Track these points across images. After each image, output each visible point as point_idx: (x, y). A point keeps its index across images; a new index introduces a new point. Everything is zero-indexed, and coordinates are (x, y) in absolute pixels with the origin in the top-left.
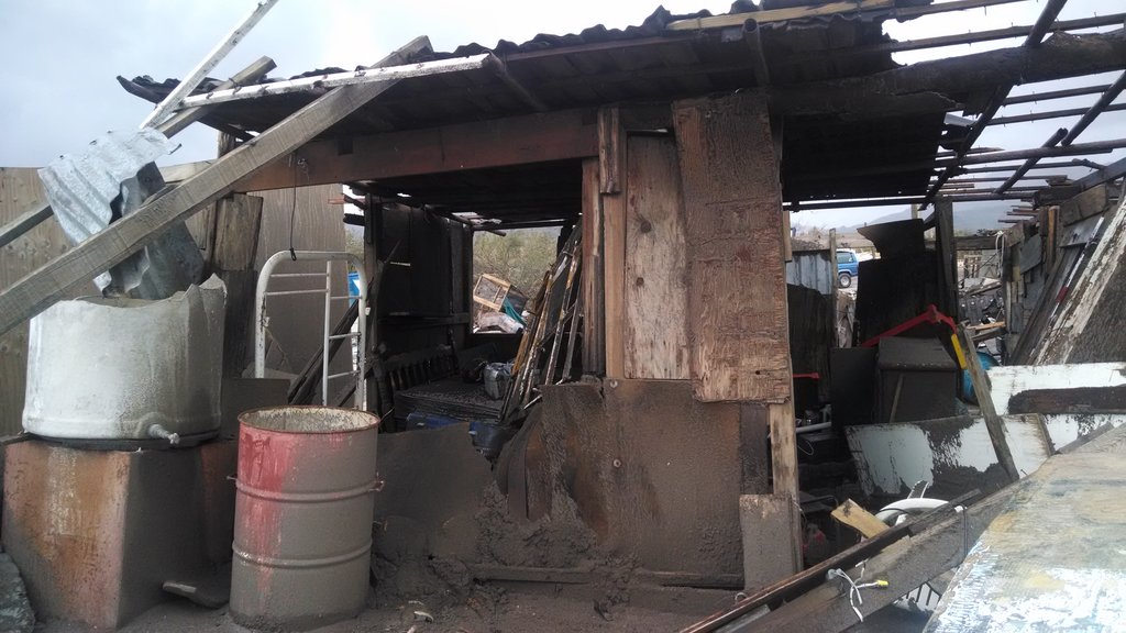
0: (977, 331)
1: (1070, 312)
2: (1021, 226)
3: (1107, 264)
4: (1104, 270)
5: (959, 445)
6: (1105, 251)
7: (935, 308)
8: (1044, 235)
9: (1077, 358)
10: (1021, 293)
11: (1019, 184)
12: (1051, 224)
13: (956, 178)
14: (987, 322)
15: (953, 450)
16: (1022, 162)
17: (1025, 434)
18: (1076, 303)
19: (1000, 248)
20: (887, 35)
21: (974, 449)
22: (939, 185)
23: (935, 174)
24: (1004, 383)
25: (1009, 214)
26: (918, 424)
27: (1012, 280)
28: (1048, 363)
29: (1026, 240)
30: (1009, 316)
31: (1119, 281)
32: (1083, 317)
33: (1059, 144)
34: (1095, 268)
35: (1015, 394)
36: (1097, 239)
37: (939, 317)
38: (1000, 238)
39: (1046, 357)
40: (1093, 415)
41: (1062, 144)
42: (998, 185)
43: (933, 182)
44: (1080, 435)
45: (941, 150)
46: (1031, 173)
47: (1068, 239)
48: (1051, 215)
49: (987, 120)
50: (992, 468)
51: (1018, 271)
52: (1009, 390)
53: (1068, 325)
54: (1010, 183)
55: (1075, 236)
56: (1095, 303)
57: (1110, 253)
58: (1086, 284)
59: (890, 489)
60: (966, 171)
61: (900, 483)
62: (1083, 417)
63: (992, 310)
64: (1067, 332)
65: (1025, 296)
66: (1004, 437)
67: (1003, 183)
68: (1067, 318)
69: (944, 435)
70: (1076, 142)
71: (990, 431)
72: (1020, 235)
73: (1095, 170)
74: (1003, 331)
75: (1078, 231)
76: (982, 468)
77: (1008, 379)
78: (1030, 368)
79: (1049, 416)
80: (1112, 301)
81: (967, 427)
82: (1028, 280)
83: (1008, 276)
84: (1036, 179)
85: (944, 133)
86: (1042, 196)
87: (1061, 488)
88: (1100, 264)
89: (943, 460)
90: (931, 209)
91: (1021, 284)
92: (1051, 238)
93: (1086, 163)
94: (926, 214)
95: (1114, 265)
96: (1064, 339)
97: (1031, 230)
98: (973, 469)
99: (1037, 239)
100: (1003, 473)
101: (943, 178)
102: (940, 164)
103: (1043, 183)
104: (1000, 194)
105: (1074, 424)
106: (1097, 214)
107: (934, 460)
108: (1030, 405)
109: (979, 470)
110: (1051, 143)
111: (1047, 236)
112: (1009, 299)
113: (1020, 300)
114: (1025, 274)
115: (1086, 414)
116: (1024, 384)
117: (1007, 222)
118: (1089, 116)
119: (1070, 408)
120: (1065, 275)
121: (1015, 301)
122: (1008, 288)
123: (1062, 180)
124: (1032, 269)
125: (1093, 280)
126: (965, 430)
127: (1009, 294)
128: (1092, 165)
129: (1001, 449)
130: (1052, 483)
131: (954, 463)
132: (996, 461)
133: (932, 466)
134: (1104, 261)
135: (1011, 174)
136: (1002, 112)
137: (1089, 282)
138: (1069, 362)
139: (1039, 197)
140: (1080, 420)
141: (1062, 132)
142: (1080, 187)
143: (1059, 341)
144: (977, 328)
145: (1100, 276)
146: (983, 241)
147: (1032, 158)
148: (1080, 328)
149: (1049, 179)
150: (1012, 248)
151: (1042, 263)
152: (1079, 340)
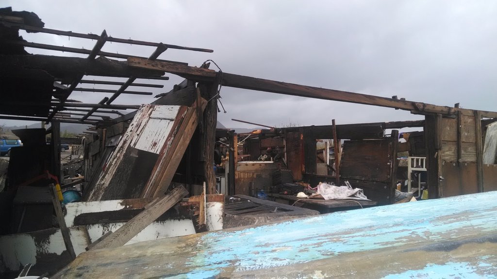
0: (73, 180)
1: (104, 177)
2: (92, 135)
3: (119, 157)
4: (117, 159)
5: (49, 243)
6: (118, 152)
7: (48, 172)
8: (101, 141)
9: (105, 198)
10: (91, 164)
11: (90, 118)
12: (104, 135)
13: (62, 111)
14: (78, 176)
15: (46, 246)
16: (91, 109)
17: (79, 236)
18: (106, 173)
19: (83, 144)
20: (21, 37)
21: (56, 244)
22: (53, 114)
23: (52, 108)
24: (74, 210)
25: (87, 130)
26: (30, 234)
27: (88, 158)
28: (93, 200)
29: (94, 142)
30: (86, 174)
31: (123, 165)
32: (109, 179)
33: (105, 104)
34: (114, 158)
35: (77, 215)
36: (117, 145)
37: (50, 176)
38: (84, 140)
39: (92, 197)
40: (109, 223)
41: (106, 103)
42: (81, 117)
43: (51, 112)
44: (103, 233)
45: (53, 98)
46: (94, 114)
47: (109, 144)
48: (104, 132)
49: (73, 88)
50: (64, 252)
51: (90, 154)
52: (74, 214)
53: (102, 183)
54: (86, 117)
55: (111, 142)
56: (113, 173)
57: (120, 152)
58: (110, 165)
59: (14, 268)
60: (66, 109)
61: (20, 265)
62: (105, 225)
63: (80, 171)
64: (102, 186)
65: (92, 166)
66: (69, 238)
67: (83, 116)
68: (102, 180)
69: (42, 239)
70: (112, 103)
71: (63, 235)
72: (91, 139)
73: (120, 116)
74: (83, 180)
75: (113, 140)
76: (59, 253)
77: (74, 209)
78: (85, 203)
79: (91, 225)
80: (120, 173)
81: (53, 234)
82: (94, 159)
83: (86, 157)
84: (97, 116)
85: (54, 90)
86: (100, 124)
87: (81, 271)
88: (116, 157)
89: (41, 251)
90: (50, 125)
91: (91, 160)
92: (104, 142)
93: (117, 113)
94: (48, 127)
95: (122, 157)
96: (101, 189)
97: (96, 137)
98: (55, 254)
99: (98, 142)
100: (69, 255)
101: (55, 111)
102: (54, 104)
103: (101, 119)
104: (82, 121)
105: (101, 228)
106: (120, 134)
107: (37, 251)
108: (83, 221)
109: (58, 254)
110: (102, 102)
111: (102, 140)
112: (86, 167)
113: (91, 167)
114: (93, 156)
115: (106, 223)
116: (81, 211)
117: (86, 133)
118: (117, 94)
119: (100, 221)
120: (107, 158)
121: (88, 167)
122: (86, 162)
123: (108, 118)
124: (96, 154)
125: (113, 163)
126: (52, 236)
127: (86, 164)
128: (119, 114)
129: (68, 244)
130: (78, 269)
131: (47, 252)
132: (65, 249)
133: (36, 254)
134: (118, 156)
135: (86, 113)
136: (79, 86)
137: (112, 164)
138: (101, 200)
139: (99, 125)
140: (104, 226)
141: (106, 99)
142: (115, 122)
143: (99, 189)
144: (73, 179)
145: (116, 162)
146: (76, 140)
147: (95, 108)
148: (107, 184)
149: (102, 117)
150: (88, 144)
151: (100, 152)
152: (106, 190)
